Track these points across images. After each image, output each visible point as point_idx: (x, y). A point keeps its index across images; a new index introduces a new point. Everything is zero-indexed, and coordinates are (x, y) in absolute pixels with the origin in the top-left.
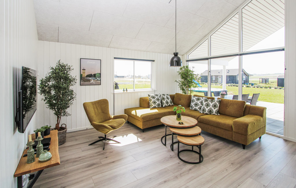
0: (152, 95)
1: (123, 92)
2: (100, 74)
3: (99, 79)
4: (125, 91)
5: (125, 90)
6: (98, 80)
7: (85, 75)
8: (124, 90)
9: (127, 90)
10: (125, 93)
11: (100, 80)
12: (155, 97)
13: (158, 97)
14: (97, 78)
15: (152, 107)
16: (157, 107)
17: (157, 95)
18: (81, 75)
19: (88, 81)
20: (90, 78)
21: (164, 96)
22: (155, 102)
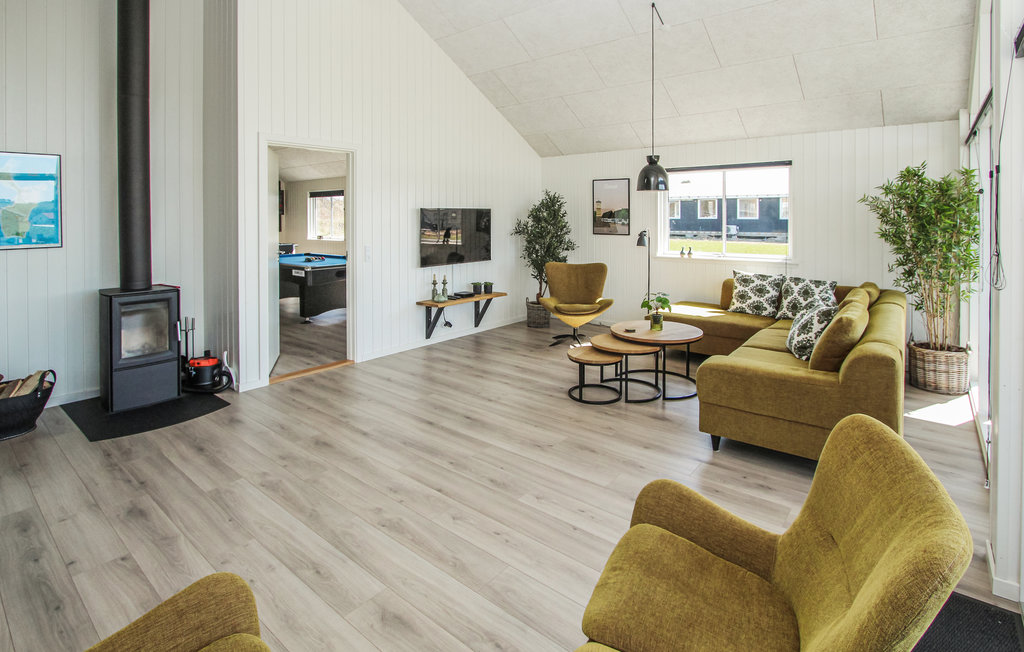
0: (745, 273)
1: (679, 256)
2: (628, 211)
3: (626, 222)
4: (686, 256)
5: (686, 252)
6: (623, 224)
7: (600, 214)
8: (682, 253)
9: (689, 253)
10: (686, 259)
11: (629, 224)
12: (753, 282)
13: (764, 283)
14: (623, 221)
15: (732, 308)
16: (750, 312)
17: (763, 277)
18: (594, 213)
19: (607, 225)
20: (610, 220)
21: (793, 285)
22: (743, 297)
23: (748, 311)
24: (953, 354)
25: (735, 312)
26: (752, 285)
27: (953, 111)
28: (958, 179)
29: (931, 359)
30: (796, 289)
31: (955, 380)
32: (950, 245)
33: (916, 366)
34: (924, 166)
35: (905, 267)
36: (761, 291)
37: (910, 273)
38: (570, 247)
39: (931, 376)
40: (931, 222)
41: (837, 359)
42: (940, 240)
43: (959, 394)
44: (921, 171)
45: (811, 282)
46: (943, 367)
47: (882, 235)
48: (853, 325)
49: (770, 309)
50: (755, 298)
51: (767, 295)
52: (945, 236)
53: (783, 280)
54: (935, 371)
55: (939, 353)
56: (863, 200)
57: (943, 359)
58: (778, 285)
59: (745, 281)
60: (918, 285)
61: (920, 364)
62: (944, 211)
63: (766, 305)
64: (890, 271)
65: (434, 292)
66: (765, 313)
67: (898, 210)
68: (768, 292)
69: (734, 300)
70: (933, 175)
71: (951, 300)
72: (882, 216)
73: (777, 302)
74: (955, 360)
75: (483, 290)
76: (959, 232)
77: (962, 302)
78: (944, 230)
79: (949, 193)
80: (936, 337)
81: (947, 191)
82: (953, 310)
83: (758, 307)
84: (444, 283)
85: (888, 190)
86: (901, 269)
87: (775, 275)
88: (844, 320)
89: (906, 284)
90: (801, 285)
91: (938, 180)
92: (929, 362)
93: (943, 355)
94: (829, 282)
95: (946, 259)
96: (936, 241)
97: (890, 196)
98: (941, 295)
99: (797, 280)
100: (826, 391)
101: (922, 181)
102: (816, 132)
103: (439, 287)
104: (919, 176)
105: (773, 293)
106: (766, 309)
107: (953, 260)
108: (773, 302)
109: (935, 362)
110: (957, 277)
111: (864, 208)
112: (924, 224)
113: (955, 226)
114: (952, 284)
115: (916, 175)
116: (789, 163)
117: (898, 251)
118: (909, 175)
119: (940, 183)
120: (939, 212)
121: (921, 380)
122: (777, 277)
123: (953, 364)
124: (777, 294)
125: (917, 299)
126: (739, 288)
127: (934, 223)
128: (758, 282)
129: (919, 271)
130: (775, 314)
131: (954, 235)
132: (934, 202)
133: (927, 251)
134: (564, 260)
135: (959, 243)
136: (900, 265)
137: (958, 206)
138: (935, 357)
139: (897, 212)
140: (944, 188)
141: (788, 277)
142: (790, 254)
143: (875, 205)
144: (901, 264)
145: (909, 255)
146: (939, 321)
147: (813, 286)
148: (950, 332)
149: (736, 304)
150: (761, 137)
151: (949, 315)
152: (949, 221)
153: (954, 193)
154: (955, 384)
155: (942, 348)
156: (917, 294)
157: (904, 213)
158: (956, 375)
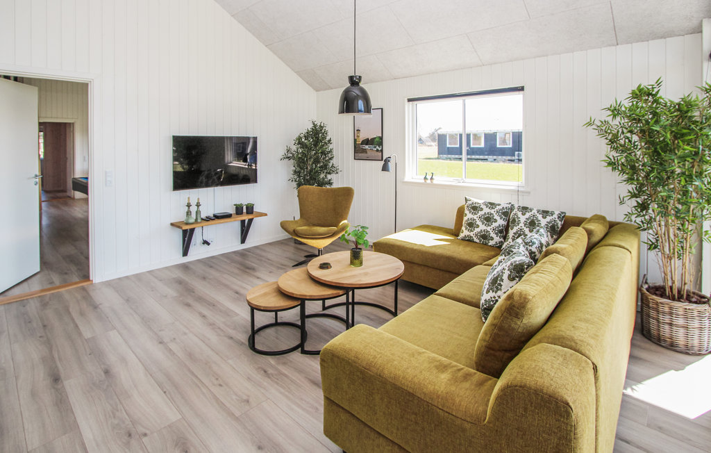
0: (475, 200)
1: (423, 181)
2: (381, 138)
3: (380, 149)
4: (429, 181)
5: (429, 177)
6: (377, 150)
7: (359, 141)
8: (425, 178)
9: (432, 179)
10: (428, 184)
11: (382, 151)
12: (482, 209)
13: (492, 211)
14: (377, 147)
15: (462, 235)
16: (478, 241)
17: (492, 205)
18: (355, 140)
19: (365, 151)
20: (367, 147)
21: (520, 214)
22: (471, 225)
23: (476, 240)
24: (693, 306)
25: (463, 240)
26: (481, 213)
27: (695, 22)
28: (700, 98)
29: (667, 309)
30: (523, 219)
31: (696, 337)
32: (690, 176)
33: (649, 316)
34: (659, 83)
35: (639, 200)
36: (488, 219)
37: (643, 207)
38: (333, 170)
39: (666, 330)
40: (666, 148)
41: (508, 354)
42: (678, 171)
43: (700, 355)
44: (656, 90)
45: (538, 212)
46: (681, 321)
47: (610, 164)
48: (529, 306)
49: (497, 239)
50: (482, 227)
51: (495, 225)
52: (684, 165)
53: (512, 208)
54: (671, 324)
55: (676, 304)
56: (590, 124)
57: (681, 312)
58: (506, 214)
59: (475, 208)
60: (651, 220)
61: (653, 313)
62: (683, 135)
63: (493, 235)
64: (622, 203)
65: (189, 213)
66: (491, 243)
67: (629, 135)
68: (496, 221)
69: (463, 228)
70: (671, 94)
71: (692, 240)
72: (612, 142)
73: (504, 232)
74: (696, 313)
75: (245, 210)
76: (702, 161)
77: (705, 244)
78: (683, 159)
79: (689, 114)
80: (673, 282)
81: (687, 112)
82: (694, 251)
83: (485, 236)
84: (198, 205)
85: (615, 112)
86: (633, 202)
87: (503, 202)
88: (516, 298)
89: (639, 220)
90: (528, 215)
91: (677, 100)
92: (664, 313)
93: (680, 306)
94: (557, 213)
95: (685, 193)
96: (673, 172)
97: (618, 119)
98: (680, 234)
99: (525, 209)
100: (464, 430)
101: (656, 101)
102: (547, 56)
103: (194, 209)
104: (653, 96)
105: (501, 222)
106: (492, 239)
107: (694, 194)
108: (501, 232)
109: (671, 314)
110: (698, 214)
111: (592, 133)
112: (659, 150)
113: (696, 153)
114: (693, 221)
115: (649, 94)
116: (522, 89)
117: (630, 180)
118: (640, 94)
119: (679, 104)
120: (677, 136)
121: (654, 332)
122: (505, 206)
123: (693, 318)
124: (505, 223)
125: (651, 237)
126: (469, 216)
127: (670, 151)
128: (486, 210)
129: (653, 206)
130: (502, 243)
131: (696, 164)
132: (671, 126)
133: (663, 182)
134: (330, 183)
135: (701, 173)
136: (632, 197)
137: (701, 129)
138: (671, 308)
139: (628, 138)
140: (683, 110)
141: (516, 206)
142: (522, 181)
143: (604, 130)
144: (634, 196)
145: (642, 185)
146: (676, 263)
147: (540, 217)
148: (689, 278)
149: (465, 232)
150: (495, 63)
151: (689, 259)
152: (688, 148)
153: (696, 114)
154: (696, 342)
155: (680, 298)
156: (651, 231)
157: (635, 138)
158: (697, 332)
